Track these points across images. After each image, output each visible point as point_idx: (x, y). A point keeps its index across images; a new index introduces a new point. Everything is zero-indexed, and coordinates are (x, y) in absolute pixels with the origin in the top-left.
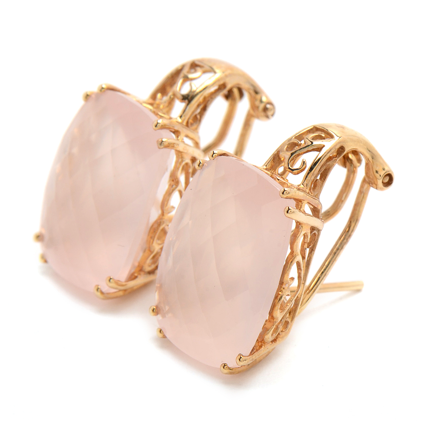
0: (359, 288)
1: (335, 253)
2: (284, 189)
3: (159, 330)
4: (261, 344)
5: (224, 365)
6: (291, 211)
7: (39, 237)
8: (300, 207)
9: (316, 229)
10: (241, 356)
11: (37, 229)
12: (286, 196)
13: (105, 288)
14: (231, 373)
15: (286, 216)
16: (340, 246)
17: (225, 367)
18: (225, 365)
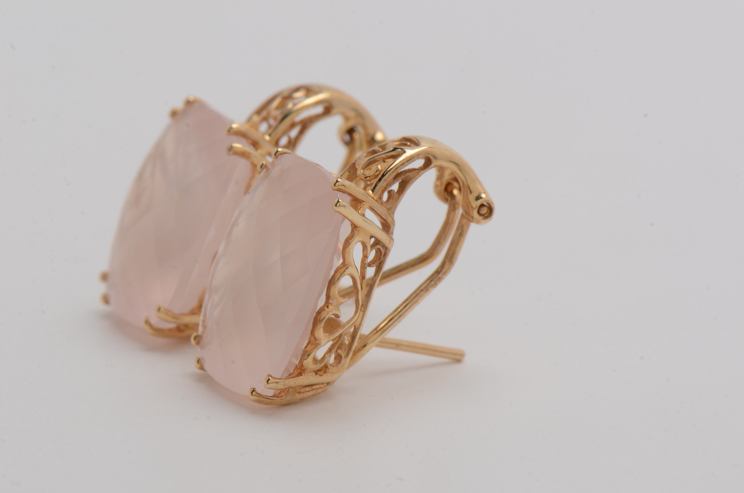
0: (458, 357)
1: (418, 294)
2: (337, 180)
3: (197, 359)
4: (300, 371)
5: (252, 390)
6: (340, 205)
7: (105, 277)
8: (359, 208)
9: (381, 244)
10: (270, 378)
11: (104, 266)
12: (337, 187)
13: (154, 321)
14: (259, 402)
15: (334, 210)
16: (425, 287)
17: (254, 393)
18: (254, 391)
